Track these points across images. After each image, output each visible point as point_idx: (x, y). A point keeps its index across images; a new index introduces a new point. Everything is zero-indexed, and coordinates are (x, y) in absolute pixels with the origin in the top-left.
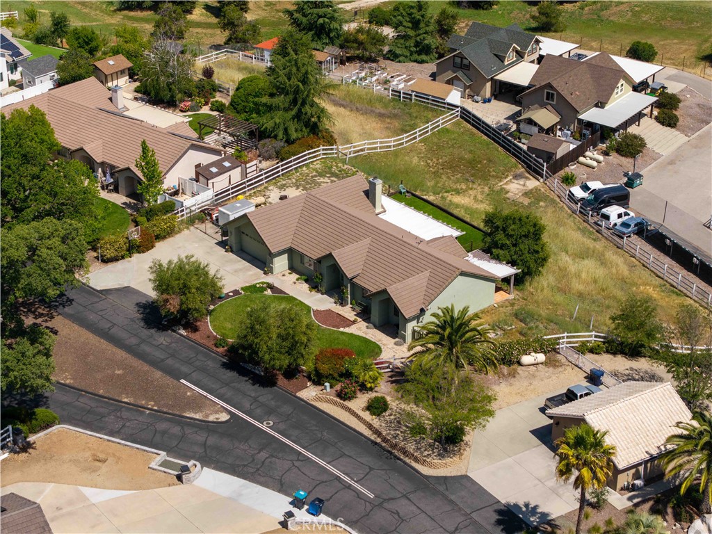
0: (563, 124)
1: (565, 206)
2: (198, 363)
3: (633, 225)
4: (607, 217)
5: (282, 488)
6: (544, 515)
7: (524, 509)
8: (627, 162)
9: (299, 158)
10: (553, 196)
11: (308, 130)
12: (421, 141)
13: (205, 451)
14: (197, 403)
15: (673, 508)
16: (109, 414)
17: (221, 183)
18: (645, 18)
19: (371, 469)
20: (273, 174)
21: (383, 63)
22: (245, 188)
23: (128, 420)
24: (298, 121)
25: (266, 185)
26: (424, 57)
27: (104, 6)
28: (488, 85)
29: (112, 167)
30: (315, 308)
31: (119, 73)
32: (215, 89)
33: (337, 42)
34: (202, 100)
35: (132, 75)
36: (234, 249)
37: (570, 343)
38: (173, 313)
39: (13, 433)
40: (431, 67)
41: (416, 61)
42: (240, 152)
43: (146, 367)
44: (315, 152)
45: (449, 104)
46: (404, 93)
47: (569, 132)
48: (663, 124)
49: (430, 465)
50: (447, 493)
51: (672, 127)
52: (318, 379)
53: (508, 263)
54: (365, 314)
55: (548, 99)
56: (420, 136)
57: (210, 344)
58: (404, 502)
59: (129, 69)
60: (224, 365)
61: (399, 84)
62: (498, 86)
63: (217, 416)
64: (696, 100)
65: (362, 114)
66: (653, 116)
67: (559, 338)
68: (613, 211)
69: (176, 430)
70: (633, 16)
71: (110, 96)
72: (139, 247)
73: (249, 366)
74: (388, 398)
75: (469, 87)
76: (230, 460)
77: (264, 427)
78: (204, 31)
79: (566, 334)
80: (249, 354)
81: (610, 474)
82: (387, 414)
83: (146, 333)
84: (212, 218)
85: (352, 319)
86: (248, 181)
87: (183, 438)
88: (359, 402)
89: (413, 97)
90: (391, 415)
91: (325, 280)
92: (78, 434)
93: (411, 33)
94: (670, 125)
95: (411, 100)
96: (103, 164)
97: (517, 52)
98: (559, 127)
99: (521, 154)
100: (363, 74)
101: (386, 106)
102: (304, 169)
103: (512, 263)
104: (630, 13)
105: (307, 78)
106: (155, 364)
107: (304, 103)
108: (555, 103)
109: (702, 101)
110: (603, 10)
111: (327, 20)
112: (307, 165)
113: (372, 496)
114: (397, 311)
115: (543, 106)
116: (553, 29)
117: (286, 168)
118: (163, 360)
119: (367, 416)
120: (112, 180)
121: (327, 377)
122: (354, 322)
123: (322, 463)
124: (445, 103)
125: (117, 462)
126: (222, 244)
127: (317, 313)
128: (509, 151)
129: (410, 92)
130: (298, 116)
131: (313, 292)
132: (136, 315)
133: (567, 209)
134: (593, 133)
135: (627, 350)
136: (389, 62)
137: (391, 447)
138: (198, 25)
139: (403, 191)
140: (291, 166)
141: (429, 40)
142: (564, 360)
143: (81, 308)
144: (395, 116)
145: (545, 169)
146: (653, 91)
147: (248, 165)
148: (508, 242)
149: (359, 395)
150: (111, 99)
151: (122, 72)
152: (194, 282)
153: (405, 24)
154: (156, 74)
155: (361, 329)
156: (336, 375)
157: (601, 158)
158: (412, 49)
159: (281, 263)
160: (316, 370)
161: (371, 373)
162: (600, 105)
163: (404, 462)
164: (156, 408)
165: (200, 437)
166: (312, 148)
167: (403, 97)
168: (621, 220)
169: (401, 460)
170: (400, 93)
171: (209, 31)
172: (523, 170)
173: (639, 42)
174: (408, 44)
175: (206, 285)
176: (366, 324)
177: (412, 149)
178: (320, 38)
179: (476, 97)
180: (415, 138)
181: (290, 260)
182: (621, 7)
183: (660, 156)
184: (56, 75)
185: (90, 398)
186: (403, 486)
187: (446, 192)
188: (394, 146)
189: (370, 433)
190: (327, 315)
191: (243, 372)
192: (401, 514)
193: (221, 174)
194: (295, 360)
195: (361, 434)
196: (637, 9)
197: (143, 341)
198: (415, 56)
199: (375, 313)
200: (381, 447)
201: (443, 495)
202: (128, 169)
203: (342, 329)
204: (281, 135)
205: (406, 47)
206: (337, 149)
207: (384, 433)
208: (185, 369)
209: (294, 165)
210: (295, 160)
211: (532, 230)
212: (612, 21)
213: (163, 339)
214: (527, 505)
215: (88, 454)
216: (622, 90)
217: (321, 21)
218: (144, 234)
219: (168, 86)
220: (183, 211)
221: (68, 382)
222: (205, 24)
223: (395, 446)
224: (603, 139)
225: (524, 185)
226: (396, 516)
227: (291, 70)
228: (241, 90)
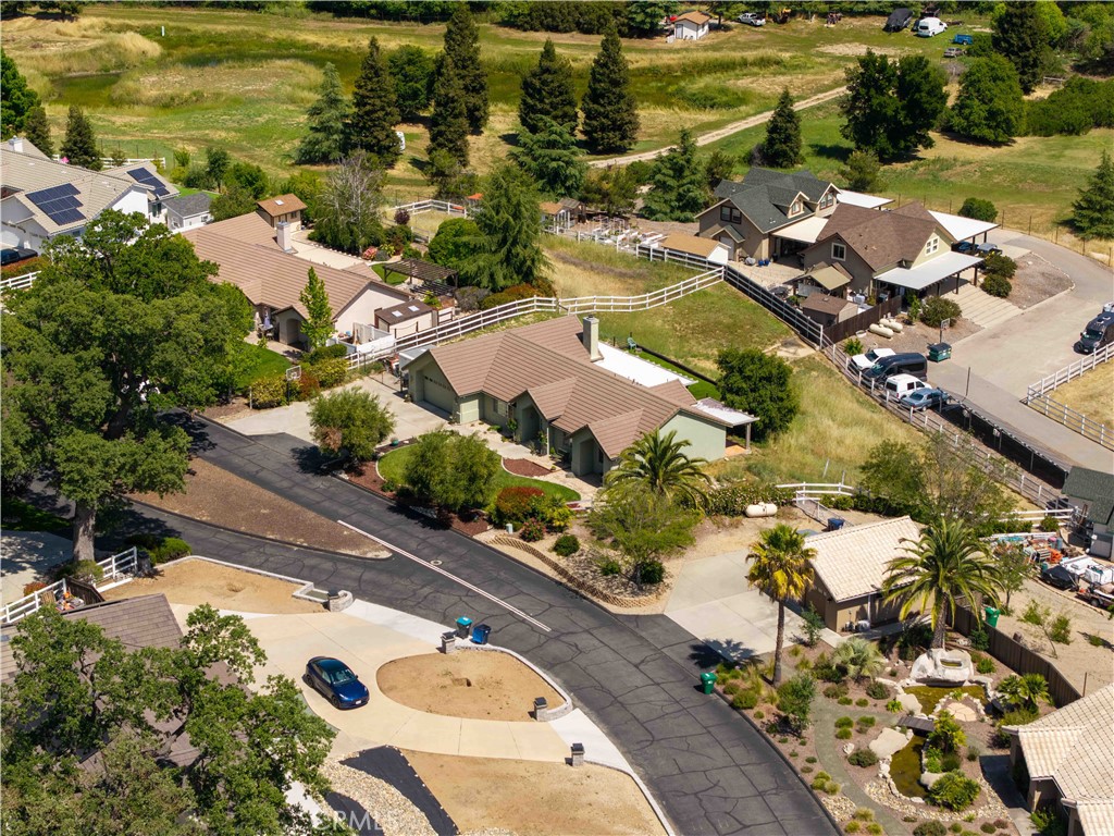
0: (855, 285)
1: (844, 377)
2: (359, 506)
3: (925, 396)
4: (893, 387)
5: (444, 620)
6: (747, 651)
7: (725, 645)
8: (932, 333)
9: (506, 308)
10: (830, 365)
11: (520, 277)
12: (668, 304)
13: (360, 585)
14: (354, 542)
15: (900, 647)
16: (250, 550)
17: (406, 329)
18: (997, 179)
19: (551, 606)
20: (472, 325)
21: (634, 221)
22: (435, 337)
23: (272, 555)
24: (508, 265)
25: (462, 337)
26: (688, 214)
27: (279, 160)
28: (765, 243)
29: (272, 309)
30: (506, 457)
31: (289, 216)
32: (410, 237)
33: (576, 194)
34: (392, 248)
35: (306, 222)
36: (415, 398)
37: (811, 495)
38: (333, 450)
39: (138, 557)
40: (696, 227)
41: (678, 220)
42: (432, 297)
43: (297, 508)
44: (526, 303)
45: (710, 263)
46: (654, 251)
47: (863, 297)
48: (989, 292)
49: (620, 603)
50: (637, 630)
51: (1003, 297)
52: (499, 521)
53: (744, 411)
54: (565, 463)
55: (836, 255)
56: (669, 297)
57: (377, 488)
58: (585, 636)
59: (302, 211)
60: (391, 509)
61: (653, 243)
62: (779, 246)
63: (377, 553)
64: (1042, 268)
65: (598, 273)
66: (978, 284)
67: (795, 489)
68: (902, 381)
69: (328, 565)
70: (981, 177)
71: (275, 235)
72: (299, 393)
73: (420, 510)
74: (580, 541)
75: (741, 245)
76: (388, 594)
77: (431, 565)
78: (408, 189)
79: (804, 484)
80: (420, 490)
81: (811, 582)
82: (577, 554)
83: (300, 477)
84: (391, 368)
85: (549, 468)
86: (439, 330)
87: (334, 573)
88: (546, 544)
89: (666, 256)
90: (582, 555)
91: (521, 426)
92: (213, 565)
93: (671, 182)
94: (998, 294)
95: (663, 259)
96: (260, 307)
97: (805, 203)
98: (849, 291)
99: (794, 318)
100: (607, 232)
101: (628, 265)
102: (513, 322)
103: (751, 412)
104: (978, 174)
105: (520, 212)
106: (309, 506)
107: (515, 243)
108: (844, 260)
109: (1047, 270)
110: (942, 170)
111: (562, 164)
112: (516, 318)
113: (548, 630)
114: (602, 454)
115: (830, 264)
116: (868, 188)
117: (489, 319)
118: (318, 503)
119: (553, 557)
120: (272, 326)
121: (510, 518)
122: (551, 471)
123: (495, 599)
124: (705, 262)
125: (256, 591)
126: (401, 394)
127: (508, 462)
128: (781, 316)
129: (662, 250)
130: (508, 260)
131: (506, 442)
132: (291, 460)
133: (846, 380)
134: (892, 296)
135: (881, 508)
136: (643, 220)
137: (578, 586)
138: (401, 181)
139: (632, 345)
140: (495, 317)
141: (696, 193)
142: (800, 513)
143: (225, 453)
144: (640, 276)
145: (822, 333)
146: (982, 253)
147: (440, 313)
148: (744, 386)
149: (546, 536)
150: (275, 239)
151: (293, 214)
152: (359, 413)
153: (664, 171)
154: (335, 213)
155: (560, 477)
156: (520, 515)
157: (899, 326)
158: (673, 204)
159: (469, 411)
160: (498, 510)
161: (560, 510)
162: (905, 264)
163: (592, 602)
164: (305, 544)
165: (356, 572)
166: (523, 297)
167: (654, 256)
168: (911, 391)
169: (585, 598)
170: (649, 250)
171: (415, 189)
172: (796, 337)
173: (974, 199)
174: (667, 197)
175: (373, 418)
176: (565, 473)
177: (656, 312)
178: (553, 189)
179: (749, 259)
180: (662, 300)
181: (482, 407)
182: (968, 167)
183: (979, 328)
184: (209, 215)
185: (229, 535)
186: (585, 621)
187: (692, 357)
188: (633, 307)
189: (556, 573)
190: (522, 464)
191: (412, 515)
192: (580, 646)
193: (406, 319)
194: (473, 496)
195: (545, 575)
196: (988, 169)
197: (297, 484)
198: (678, 213)
199: (577, 460)
200: (566, 587)
201: (633, 633)
202: (291, 309)
203: (535, 477)
204: (485, 282)
205: (666, 202)
206: (557, 301)
207: (571, 572)
208: (343, 511)
209: (500, 316)
210: (500, 310)
211: (774, 372)
212: (952, 182)
213: (320, 483)
214: (728, 642)
215: (223, 582)
216: (935, 247)
217: (554, 164)
218: (305, 377)
219: (349, 227)
220: (356, 357)
221: (204, 519)
222: (410, 180)
223: (581, 585)
224: (905, 304)
225: (794, 354)
226: (574, 648)
227: (499, 202)
228: (441, 235)
